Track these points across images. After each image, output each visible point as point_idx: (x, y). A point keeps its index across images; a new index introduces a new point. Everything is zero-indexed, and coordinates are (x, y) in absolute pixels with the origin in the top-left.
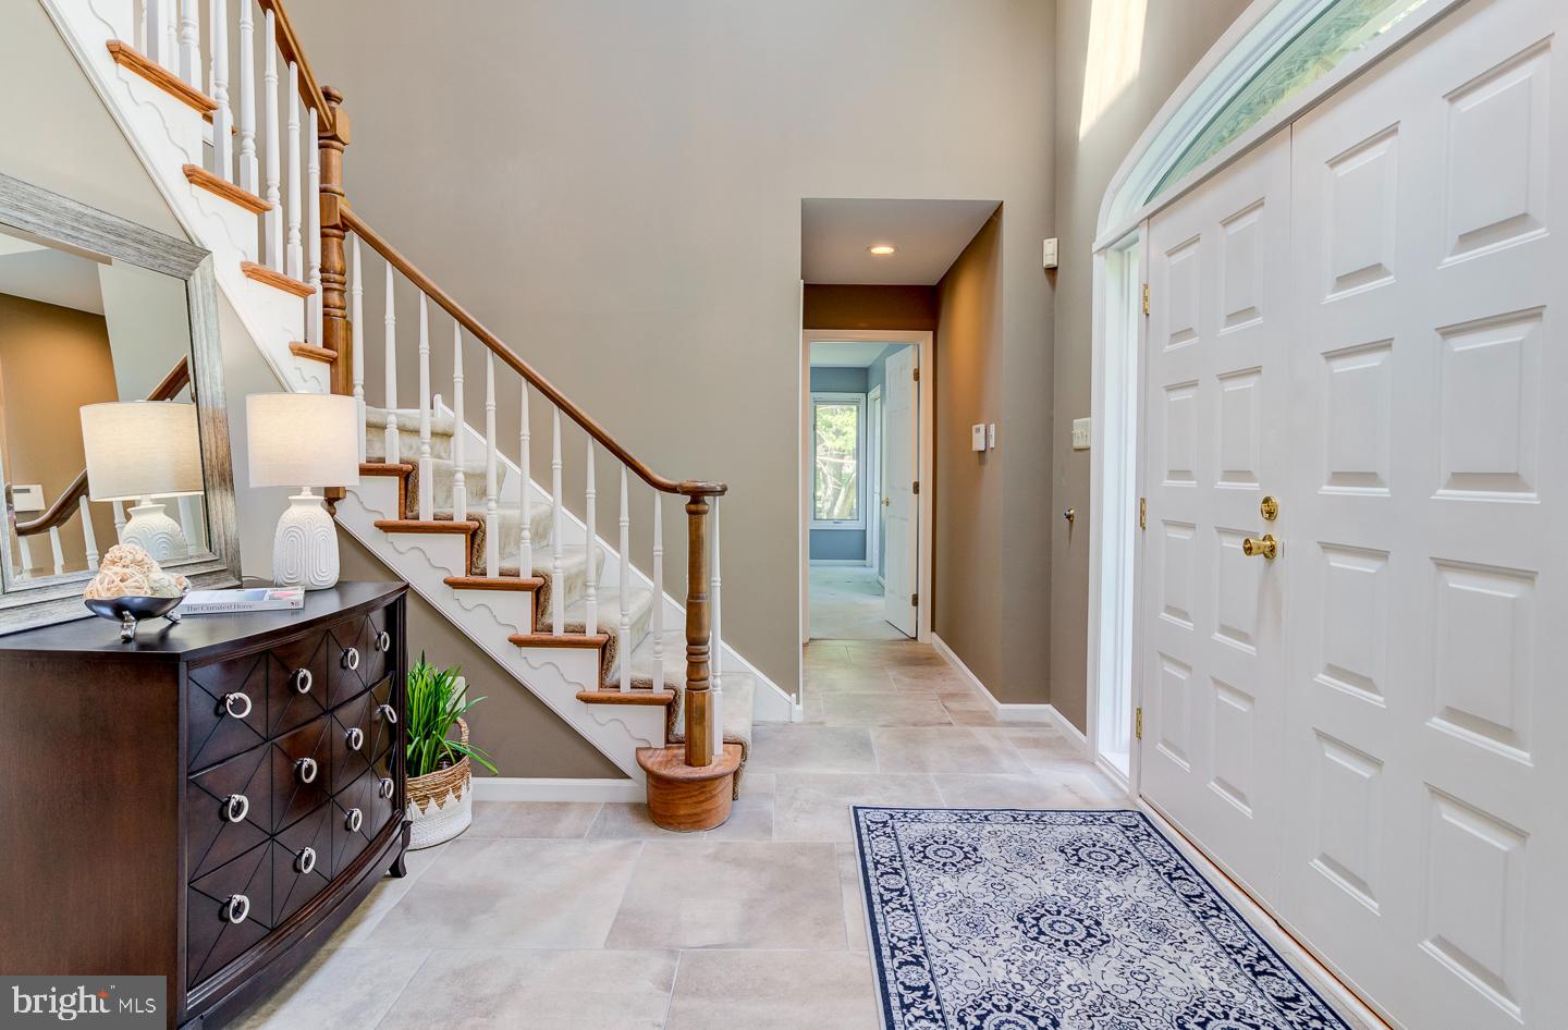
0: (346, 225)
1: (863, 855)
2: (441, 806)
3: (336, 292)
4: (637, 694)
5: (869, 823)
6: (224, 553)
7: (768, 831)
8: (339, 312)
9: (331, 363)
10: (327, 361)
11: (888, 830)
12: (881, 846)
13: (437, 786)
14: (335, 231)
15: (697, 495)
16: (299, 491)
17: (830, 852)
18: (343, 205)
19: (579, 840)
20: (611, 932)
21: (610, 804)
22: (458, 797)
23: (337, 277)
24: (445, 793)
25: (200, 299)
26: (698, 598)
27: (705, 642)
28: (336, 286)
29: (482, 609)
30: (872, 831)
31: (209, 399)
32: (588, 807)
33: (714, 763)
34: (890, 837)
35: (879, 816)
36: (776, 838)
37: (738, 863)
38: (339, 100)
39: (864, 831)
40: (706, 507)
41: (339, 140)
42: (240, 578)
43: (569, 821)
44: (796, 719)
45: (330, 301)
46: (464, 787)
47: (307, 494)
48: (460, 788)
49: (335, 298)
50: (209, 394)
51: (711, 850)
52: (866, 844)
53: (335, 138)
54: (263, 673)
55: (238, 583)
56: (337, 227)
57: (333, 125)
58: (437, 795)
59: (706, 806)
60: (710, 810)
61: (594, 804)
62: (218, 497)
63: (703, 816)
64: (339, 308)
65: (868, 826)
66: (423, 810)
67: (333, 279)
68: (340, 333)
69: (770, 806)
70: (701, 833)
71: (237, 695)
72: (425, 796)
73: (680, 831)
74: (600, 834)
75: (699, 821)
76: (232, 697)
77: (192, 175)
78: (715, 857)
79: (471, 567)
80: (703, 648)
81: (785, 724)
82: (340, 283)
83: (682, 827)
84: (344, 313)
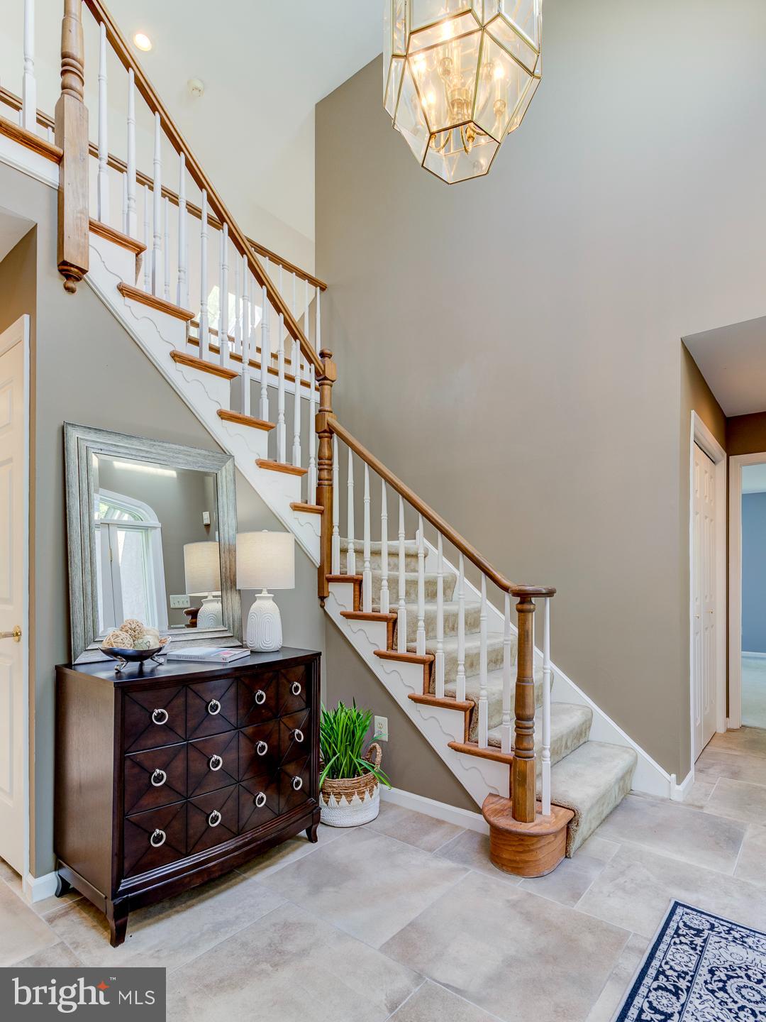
0: (331, 431)
1: (651, 957)
2: (350, 802)
3: (326, 471)
4: (490, 751)
5: (681, 925)
6: (231, 627)
7: (576, 896)
8: (326, 482)
9: (321, 514)
10: (319, 513)
11: (698, 941)
12: (678, 956)
13: (347, 788)
14: (326, 434)
15: (524, 597)
16: (260, 592)
17: (619, 939)
18: (329, 418)
19: (429, 854)
20: (393, 938)
21: (471, 831)
22: (362, 799)
23: (327, 462)
24: (352, 794)
25: (224, 484)
26: (523, 681)
27: (530, 719)
28: (326, 467)
29: (394, 673)
30: (679, 936)
31: (227, 539)
32: (456, 828)
33: (536, 821)
34: (695, 949)
35: (696, 922)
36: (579, 907)
37: (528, 917)
38: (330, 356)
39: (670, 931)
40: (532, 607)
41: (328, 379)
42: (242, 641)
43: (435, 837)
44: (675, 797)
45: (322, 477)
46: (367, 793)
47: (265, 594)
48: (364, 792)
49: (325, 474)
50: (227, 536)
51: (514, 897)
52: (663, 947)
53: (326, 378)
54: (183, 699)
55: (240, 644)
56: (326, 432)
57: (324, 371)
58: (347, 795)
59: (525, 857)
60: (527, 862)
61: (461, 827)
62: (229, 595)
63: (521, 865)
64: (327, 480)
65: (678, 928)
66: (338, 802)
67: (324, 464)
68: (326, 495)
69: (595, 874)
70: (519, 878)
71: (160, 710)
72: (339, 793)
73: (503, 870)
74: (447, 853)
75: (518, 868)
76: (157, 711)
77: (222, 415)
78: (513, 905)
79: (392, 643)
80: (529, 724)
81: (663, 800)
82: (328, 465)
83: (504, 868)
84: (330, 482)
